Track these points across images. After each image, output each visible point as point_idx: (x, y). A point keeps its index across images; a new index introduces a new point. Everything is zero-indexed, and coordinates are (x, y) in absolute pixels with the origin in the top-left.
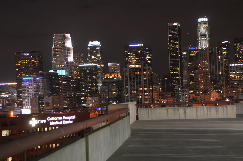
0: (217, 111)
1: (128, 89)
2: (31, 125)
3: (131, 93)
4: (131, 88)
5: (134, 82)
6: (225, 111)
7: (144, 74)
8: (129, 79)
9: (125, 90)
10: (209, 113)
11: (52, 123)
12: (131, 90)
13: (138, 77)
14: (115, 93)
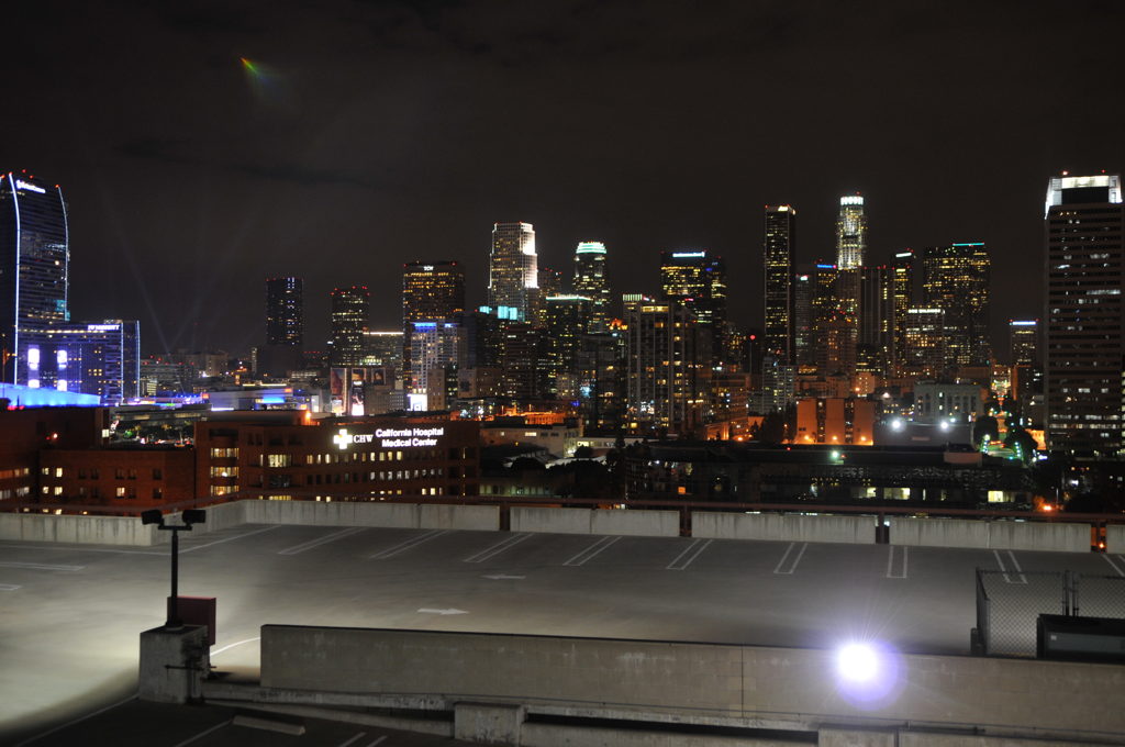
0: (116, 529)
1: (636, 363)
2: (338, 445)
3: (643, 370)
4: (642, 359)
5: (651, 346)
6: (131, 530)
7: (676, 329)
8: (639, 337)
9: (630, 363)
10: (99, 532)
11: (386, 444)
12: (643, 366)
13: (662, 335)
14: (611, 368)
